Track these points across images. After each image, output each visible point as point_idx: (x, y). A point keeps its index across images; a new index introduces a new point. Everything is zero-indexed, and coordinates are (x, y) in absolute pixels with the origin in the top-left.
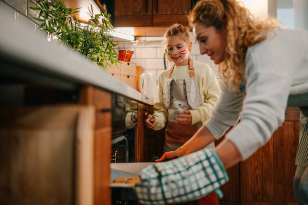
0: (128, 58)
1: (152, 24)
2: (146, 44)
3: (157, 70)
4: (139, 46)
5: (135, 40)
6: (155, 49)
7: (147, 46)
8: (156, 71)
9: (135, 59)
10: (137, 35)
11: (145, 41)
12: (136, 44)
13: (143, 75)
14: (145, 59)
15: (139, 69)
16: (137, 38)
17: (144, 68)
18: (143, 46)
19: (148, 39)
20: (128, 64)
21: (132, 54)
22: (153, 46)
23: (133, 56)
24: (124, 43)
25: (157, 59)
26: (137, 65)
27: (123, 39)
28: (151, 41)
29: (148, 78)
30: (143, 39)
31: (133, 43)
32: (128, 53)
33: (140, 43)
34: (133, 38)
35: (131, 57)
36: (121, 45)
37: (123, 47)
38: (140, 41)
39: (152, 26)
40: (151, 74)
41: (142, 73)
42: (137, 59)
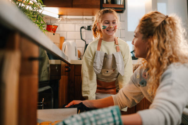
0: (54, 30)
1: (72, 6)
2: (67, 21)
3: (75, 40)
4: (62, 22)
5: (59, 17)
6: (74, 25)
7: (68, 22)
8: (74, 40)
9: (59, 31)
10: (60, 14)
11: (66, 19)
12: (60, 21)
13: (65, 42)
14: (67, 32)
15: (62, 39)
16: (61, 16)
17: (65, 38)
18: (65, 22)
19: (69, 17)
20: (54, 34)
21: (57, 27)
22: (73, 22)
23: (57, 29)
24: (51, 20)
25: (75, 31)
26: (61, 36)
27: (51, 17)
28: (71, 19)
29: (69, 45)
30: (65, 17)
31: (57, 20)
32: (53, 27)
33: (63, 20)
34: (58, 16)
35: (56, 29)
36: (48, 21)
37: (50, 23)
38: (63, 18)
39: (72, 7)
40: (70, 42)
41: (64, 42)
42: (60, 31)
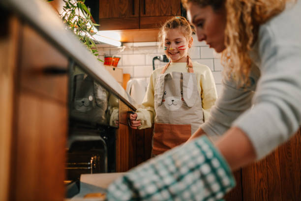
0: (114, 64)
1: (139, 27)
2: (133, 50)
3: (146, 77)
4: (126, 52)
5: (122, 45)
6: (144, 55)
7: (135, 52)
8: (144, 79)
9: (122, 66)
10: (123, 40)
11: (132, 47)
12: (123, 50)
13: (130, 81)
14: (134, 66)
15: (126, 77)
16: (124, 44)
17: (132, 75)
18: (131, 52)
19: (136, 45)
20: (114, 69)
21: (119, 60)
22: (142, 51)
23: (120, 63)
24: (110, 50)
25: (146, 65)
26: (125, 73)
27: (110, 45)
28: (139, 47)
29: (136, 84)
30: (130, 45)
31: (119, 49)
32: (114, 60)
33: (127, 49)
34: (120, 44)
35: (117, 63)
36: (107, 53)
37: (109, 54)
38: (127, 46)
39: (140, 28)
40: (138, 80)
41: (130, 79)
42: (124, 66)
